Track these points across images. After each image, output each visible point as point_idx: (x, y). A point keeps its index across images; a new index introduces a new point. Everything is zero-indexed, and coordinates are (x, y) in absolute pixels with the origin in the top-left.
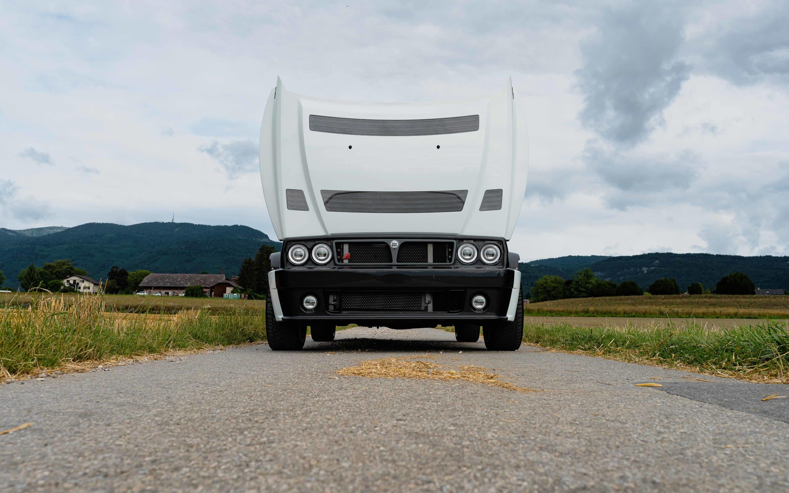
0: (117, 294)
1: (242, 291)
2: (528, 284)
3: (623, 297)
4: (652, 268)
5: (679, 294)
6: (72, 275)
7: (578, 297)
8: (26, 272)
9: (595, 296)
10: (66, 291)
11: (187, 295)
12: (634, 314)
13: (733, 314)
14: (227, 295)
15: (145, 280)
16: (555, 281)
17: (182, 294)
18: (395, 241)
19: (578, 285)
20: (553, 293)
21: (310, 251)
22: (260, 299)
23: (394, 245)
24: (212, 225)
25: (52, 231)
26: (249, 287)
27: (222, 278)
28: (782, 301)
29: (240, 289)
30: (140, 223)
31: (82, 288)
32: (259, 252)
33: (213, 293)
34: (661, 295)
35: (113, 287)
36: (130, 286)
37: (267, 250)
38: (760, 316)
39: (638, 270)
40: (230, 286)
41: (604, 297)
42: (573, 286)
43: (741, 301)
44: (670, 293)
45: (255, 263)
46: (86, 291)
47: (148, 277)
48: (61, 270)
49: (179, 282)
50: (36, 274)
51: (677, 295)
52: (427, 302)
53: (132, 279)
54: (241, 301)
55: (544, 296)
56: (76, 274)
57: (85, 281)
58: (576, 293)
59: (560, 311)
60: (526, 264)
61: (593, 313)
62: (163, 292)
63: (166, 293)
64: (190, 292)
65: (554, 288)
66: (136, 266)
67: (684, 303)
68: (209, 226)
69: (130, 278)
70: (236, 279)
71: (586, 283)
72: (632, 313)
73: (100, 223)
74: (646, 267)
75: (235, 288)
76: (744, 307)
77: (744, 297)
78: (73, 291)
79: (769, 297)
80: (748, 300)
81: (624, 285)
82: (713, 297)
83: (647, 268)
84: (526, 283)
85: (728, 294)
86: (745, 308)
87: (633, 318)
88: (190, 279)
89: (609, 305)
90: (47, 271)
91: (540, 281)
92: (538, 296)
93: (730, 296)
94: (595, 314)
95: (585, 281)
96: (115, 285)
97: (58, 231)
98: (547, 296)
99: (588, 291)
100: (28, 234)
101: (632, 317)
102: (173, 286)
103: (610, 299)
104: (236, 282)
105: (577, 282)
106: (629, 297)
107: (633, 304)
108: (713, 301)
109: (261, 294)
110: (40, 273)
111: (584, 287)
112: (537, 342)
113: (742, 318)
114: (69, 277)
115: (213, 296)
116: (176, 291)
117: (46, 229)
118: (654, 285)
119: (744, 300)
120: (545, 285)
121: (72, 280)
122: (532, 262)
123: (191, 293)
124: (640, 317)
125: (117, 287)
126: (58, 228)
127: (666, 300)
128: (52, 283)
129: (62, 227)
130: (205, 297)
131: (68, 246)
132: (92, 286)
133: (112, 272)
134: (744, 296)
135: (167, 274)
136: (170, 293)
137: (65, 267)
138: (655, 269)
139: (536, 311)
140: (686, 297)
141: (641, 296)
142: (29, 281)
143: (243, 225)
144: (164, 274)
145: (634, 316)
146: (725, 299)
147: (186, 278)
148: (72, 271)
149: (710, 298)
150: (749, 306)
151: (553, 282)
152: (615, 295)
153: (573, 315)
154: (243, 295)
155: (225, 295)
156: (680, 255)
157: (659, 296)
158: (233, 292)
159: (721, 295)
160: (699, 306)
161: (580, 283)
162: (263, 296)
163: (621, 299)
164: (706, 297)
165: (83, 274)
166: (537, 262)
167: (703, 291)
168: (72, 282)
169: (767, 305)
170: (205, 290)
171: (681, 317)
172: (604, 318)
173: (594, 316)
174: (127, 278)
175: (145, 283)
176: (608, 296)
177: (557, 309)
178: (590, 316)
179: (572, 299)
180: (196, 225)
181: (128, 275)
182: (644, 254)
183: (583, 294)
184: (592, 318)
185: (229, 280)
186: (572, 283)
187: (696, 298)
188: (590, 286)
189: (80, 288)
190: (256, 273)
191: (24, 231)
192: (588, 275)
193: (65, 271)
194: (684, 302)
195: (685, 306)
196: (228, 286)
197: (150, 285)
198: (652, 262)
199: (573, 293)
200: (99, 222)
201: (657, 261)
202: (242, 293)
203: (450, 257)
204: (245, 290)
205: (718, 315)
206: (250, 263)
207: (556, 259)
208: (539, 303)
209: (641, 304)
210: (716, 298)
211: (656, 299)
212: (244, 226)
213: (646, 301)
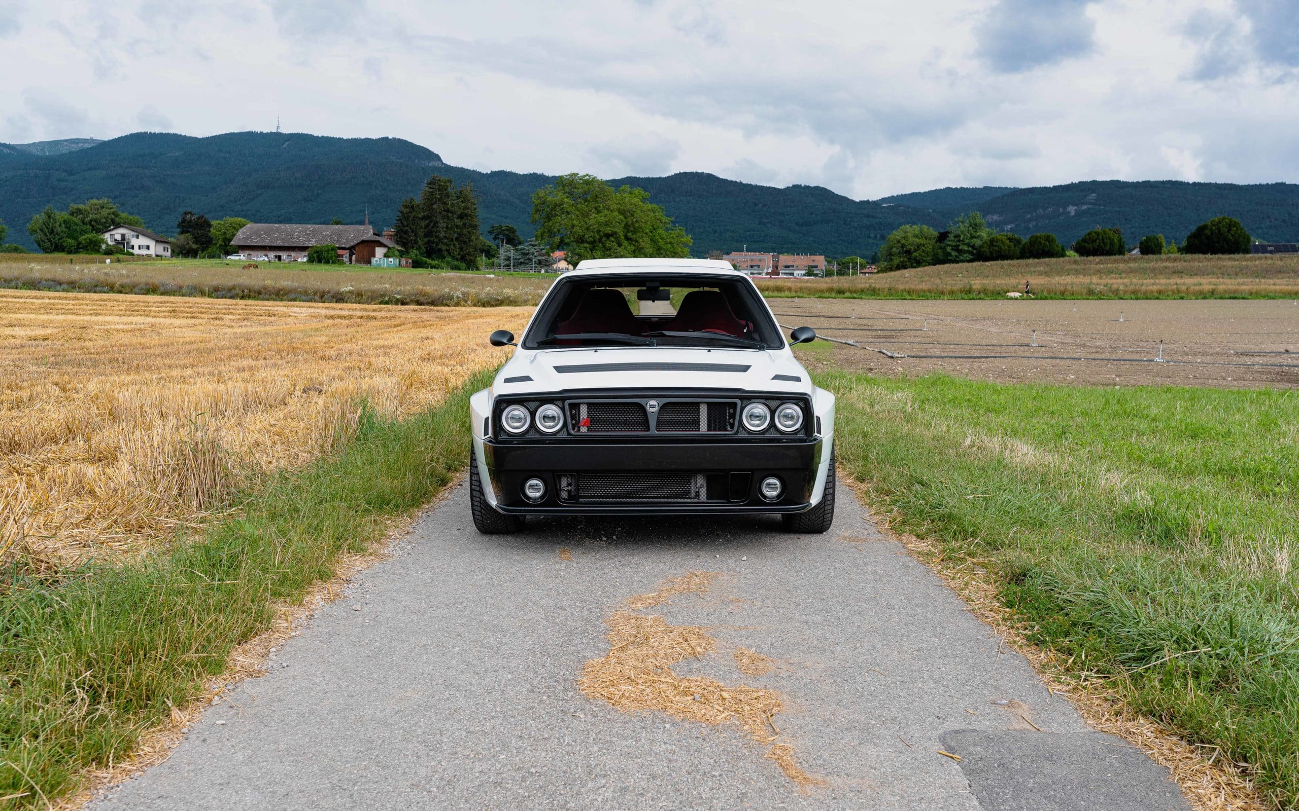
0: (195, 257)
1: (401, 254)
2: (875, 237)
3: (1030, 261)
4: (1084, 207)
5: (1124, 254)
6: (118, 226)
7: (957, 262)
8: (41, 221)
9: (986, 259)
10: (109, 252)
11: (311, 260)
12: (1045, 294)
13: (1209, 292)
14: (376, 261)
15: (240, 234)
16: (921, 235)
17: (302, 258)
18: (653, 402)
19: (959, 241)
20: (916, 254)
21: (533, 414)
22: (432, 267)
23: (652, 406)
24: (345, 138)
25: (74, 145)
26: (413, 247)
27: (367, 232)
28: (1292, 265)
29: (398, 250)
30: (224, 133)
31: (136, 247)
32: (427, 189)
33: (354, 257)
34: (1094, 256)
35: (187, 246)
36: (216, 244)
37: (440, 185)
38: (1251, 294)
39: (1061, 210)
40: (381, 245)
41: (999, 262)
42: (950, 243)
43: (1225, 266)
44: (1110, 253)
45: (421, 206)
46: (144, 252)
47: (244, 229)
48: (98, 216)
49: (297, 238)
50: (58, 224)
51: (1121, 257)
52: (698, 486)
53: (218, 233)
54: (400, 270)
55: (902, 259)
56: (124, 223)
57: (140, 236)
58: (954, 253)
59: (924, 291)
60: (874, 203)
61: (979, 293)
62: (272, 255)
63: (276, 257)
64: (315, 255)
65: (919, 246)
66: (222, 207)
67: (1132, 271)
68: (340, 140)
69: (214, 231)
70: (392, 233)
71: (973, 237)
72: (1043, 291)
73: (155, 134)
74: (1074, 205)
75: (389, 248)
76: (1228, 275)
77: (1230, 259)
78: (122, 252)
79: (1272, 259)
80: (1236, 263)
81: (1034, 242)
82: (1180, 260)
83: (1075, 208)
84: (872, 235)
85: (1204, 253)
86: (1231, 278)
87: (1043, 301)
88: (314, 234)
89: (1007, 275)
90: (75, 219)
91: (897, 234)
92: (891, 260)
93: (1209, 256)
94: (982, 295)
95: (971, 234)
96: (191, 243)
97: (87, 146)
98: (906, 259)
99: (975, 251)
100: (34, 151)
101: (1042, 299)
102: (286, 245)
103: (1010, 265)
104: (391, 239)
105: (957, 236)
106: (1042, 260)
107: (1046, 274)
108: (1179, 265)
109: (433, 259)
110: (65, 222)
111: (968, 245)
112: (861, 479)
113: (1221, 298)
114: (113, 229)
115: (354, 262)
116: (293, 254)
117: (65, 143)
118: (1084, 240)
119: (1230, 263)
120: (903, 241)
121: (118, 233)
122: (884, 200)
123: (318, 257)
124: (1056, 299)
125: (194, 246)
126: (85, 141)
127: (1102, 266)
128: (85, 239)
129: (91, 140)
130: (342, 263)
131: (104, 172)
132: (152, 244)
133: (184, 221)
134: (1232, 256)
135: (276, 225)
136: (284, 255)
137: (105, 212)
138: (1089, 209)
139: (886, 290)
140: (1135, 260)
141: (1062, 259)
142: (48, 234)
143: (398, 137)
144: (271, 225)
145: (1046, 298)
146: (1199, 262)
147: (308, 232)
148: (117, 219)
149: (1175, 260)
150: (1237, 274)
151: (916, 236)
152: (1018, 259)
153: (946, 297)
154: (403, 262)
155: (374, 260)
156: (1132, 183)
157: (1091, 258)
158: (386, 256)
159: (1194, 255)
160: (1155, 275)
161: (961, 239)
162: (436, 262)
163: (1027, 265)
164: (1168, 260)
165: (136, 223)
166: (892, 198)
167: (1164, 249)
168: (118, 237)
169: (1267, 271)
170: (340, 252)
171: (1122, 299)
172: (996, 302)
173: (980, 299)
174: (209, 231)
175: (239, 240)
176: (1007, 259)
177: (921, 287)
178: (973, 299)
179: (947, 265)
180: (318, 137)
181: (210, 226)
182: (1072, 183)
183: (965, 255)
184: (977, 301)
185: (379, 235)
186: (948, 236)
187: (1152, 261)
188: (978, 242)
189: (133, 247)
190: (424, 223)
191: (29, 145)
192: (976, 224)
193: (105, 218)
194: (1130, 268)
195: (1131, 275)
196: (378, 246)
197: (249, 243)
198: (1085, 196)
199: (950, 254)
200: (153, 132)
201: (1094, 195)
202: (402, 257)
203: (731, 421)
204: (407, 252)
205: (1183, 295)
206: (412, 207)
207: (925, 193)
208: (892, 274)
209: (1060, 273)
210: (1185, 261)
211: (1085, 264)
212: (399, 140)
213: (1068, 267)
